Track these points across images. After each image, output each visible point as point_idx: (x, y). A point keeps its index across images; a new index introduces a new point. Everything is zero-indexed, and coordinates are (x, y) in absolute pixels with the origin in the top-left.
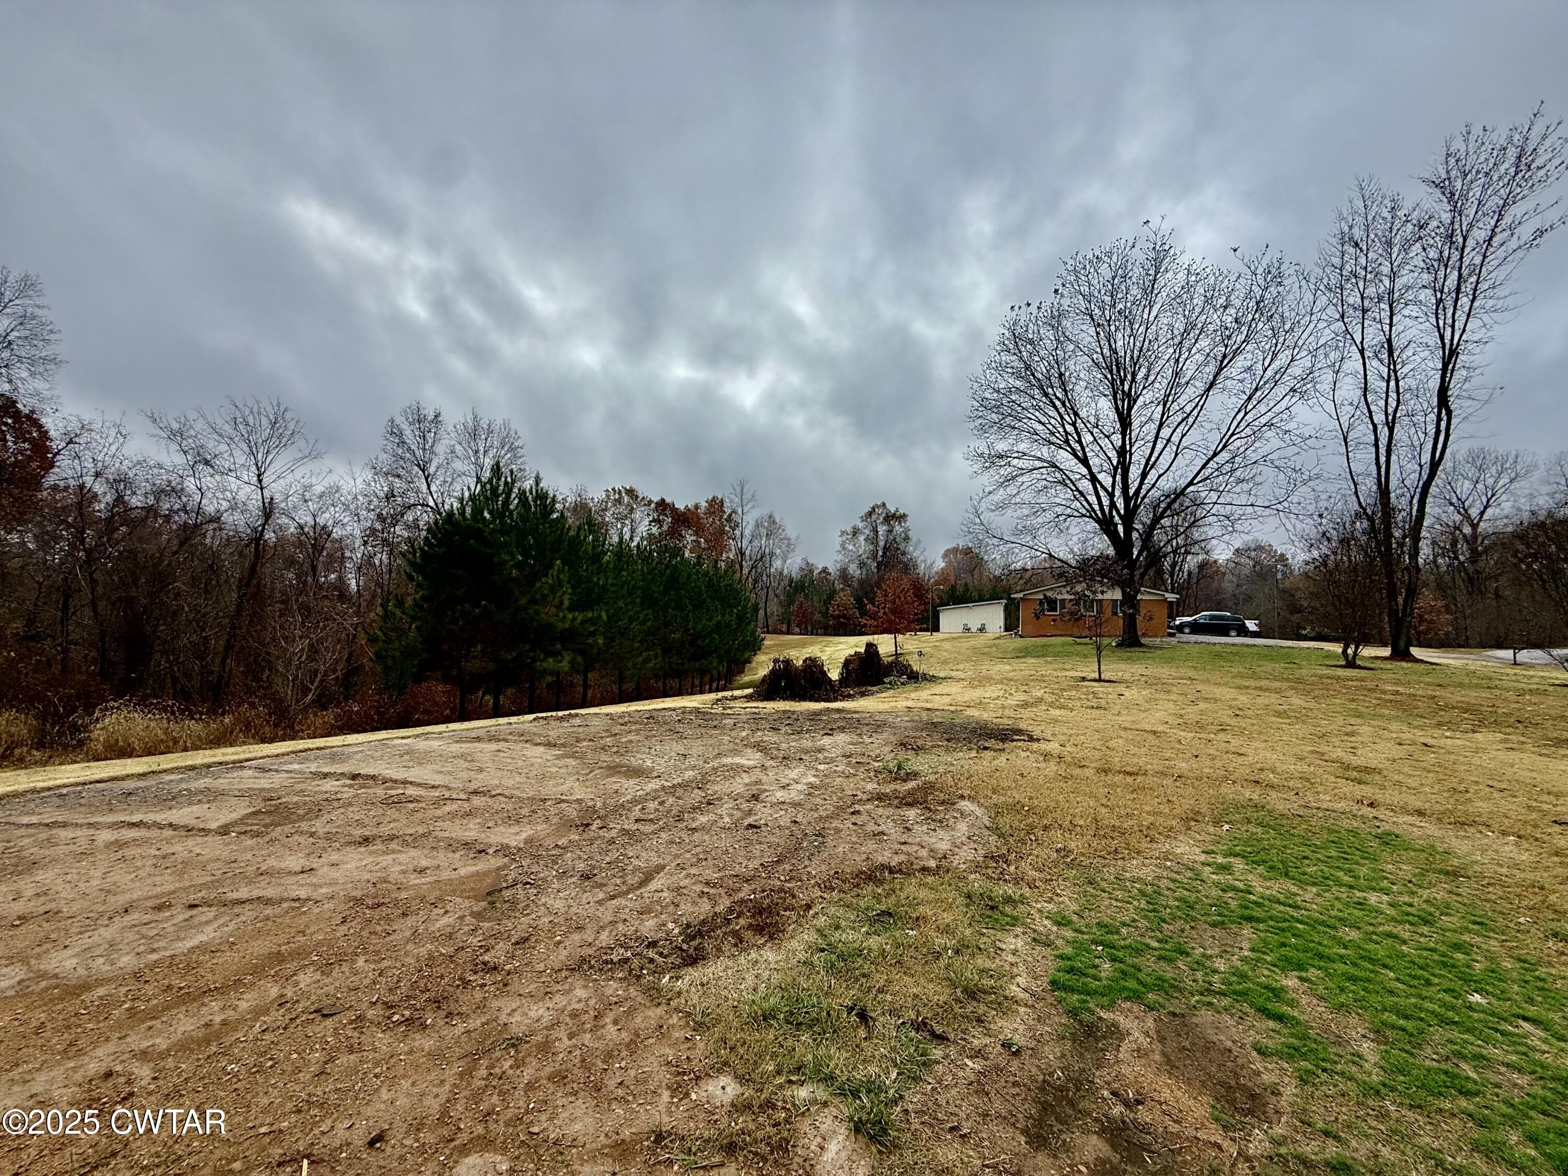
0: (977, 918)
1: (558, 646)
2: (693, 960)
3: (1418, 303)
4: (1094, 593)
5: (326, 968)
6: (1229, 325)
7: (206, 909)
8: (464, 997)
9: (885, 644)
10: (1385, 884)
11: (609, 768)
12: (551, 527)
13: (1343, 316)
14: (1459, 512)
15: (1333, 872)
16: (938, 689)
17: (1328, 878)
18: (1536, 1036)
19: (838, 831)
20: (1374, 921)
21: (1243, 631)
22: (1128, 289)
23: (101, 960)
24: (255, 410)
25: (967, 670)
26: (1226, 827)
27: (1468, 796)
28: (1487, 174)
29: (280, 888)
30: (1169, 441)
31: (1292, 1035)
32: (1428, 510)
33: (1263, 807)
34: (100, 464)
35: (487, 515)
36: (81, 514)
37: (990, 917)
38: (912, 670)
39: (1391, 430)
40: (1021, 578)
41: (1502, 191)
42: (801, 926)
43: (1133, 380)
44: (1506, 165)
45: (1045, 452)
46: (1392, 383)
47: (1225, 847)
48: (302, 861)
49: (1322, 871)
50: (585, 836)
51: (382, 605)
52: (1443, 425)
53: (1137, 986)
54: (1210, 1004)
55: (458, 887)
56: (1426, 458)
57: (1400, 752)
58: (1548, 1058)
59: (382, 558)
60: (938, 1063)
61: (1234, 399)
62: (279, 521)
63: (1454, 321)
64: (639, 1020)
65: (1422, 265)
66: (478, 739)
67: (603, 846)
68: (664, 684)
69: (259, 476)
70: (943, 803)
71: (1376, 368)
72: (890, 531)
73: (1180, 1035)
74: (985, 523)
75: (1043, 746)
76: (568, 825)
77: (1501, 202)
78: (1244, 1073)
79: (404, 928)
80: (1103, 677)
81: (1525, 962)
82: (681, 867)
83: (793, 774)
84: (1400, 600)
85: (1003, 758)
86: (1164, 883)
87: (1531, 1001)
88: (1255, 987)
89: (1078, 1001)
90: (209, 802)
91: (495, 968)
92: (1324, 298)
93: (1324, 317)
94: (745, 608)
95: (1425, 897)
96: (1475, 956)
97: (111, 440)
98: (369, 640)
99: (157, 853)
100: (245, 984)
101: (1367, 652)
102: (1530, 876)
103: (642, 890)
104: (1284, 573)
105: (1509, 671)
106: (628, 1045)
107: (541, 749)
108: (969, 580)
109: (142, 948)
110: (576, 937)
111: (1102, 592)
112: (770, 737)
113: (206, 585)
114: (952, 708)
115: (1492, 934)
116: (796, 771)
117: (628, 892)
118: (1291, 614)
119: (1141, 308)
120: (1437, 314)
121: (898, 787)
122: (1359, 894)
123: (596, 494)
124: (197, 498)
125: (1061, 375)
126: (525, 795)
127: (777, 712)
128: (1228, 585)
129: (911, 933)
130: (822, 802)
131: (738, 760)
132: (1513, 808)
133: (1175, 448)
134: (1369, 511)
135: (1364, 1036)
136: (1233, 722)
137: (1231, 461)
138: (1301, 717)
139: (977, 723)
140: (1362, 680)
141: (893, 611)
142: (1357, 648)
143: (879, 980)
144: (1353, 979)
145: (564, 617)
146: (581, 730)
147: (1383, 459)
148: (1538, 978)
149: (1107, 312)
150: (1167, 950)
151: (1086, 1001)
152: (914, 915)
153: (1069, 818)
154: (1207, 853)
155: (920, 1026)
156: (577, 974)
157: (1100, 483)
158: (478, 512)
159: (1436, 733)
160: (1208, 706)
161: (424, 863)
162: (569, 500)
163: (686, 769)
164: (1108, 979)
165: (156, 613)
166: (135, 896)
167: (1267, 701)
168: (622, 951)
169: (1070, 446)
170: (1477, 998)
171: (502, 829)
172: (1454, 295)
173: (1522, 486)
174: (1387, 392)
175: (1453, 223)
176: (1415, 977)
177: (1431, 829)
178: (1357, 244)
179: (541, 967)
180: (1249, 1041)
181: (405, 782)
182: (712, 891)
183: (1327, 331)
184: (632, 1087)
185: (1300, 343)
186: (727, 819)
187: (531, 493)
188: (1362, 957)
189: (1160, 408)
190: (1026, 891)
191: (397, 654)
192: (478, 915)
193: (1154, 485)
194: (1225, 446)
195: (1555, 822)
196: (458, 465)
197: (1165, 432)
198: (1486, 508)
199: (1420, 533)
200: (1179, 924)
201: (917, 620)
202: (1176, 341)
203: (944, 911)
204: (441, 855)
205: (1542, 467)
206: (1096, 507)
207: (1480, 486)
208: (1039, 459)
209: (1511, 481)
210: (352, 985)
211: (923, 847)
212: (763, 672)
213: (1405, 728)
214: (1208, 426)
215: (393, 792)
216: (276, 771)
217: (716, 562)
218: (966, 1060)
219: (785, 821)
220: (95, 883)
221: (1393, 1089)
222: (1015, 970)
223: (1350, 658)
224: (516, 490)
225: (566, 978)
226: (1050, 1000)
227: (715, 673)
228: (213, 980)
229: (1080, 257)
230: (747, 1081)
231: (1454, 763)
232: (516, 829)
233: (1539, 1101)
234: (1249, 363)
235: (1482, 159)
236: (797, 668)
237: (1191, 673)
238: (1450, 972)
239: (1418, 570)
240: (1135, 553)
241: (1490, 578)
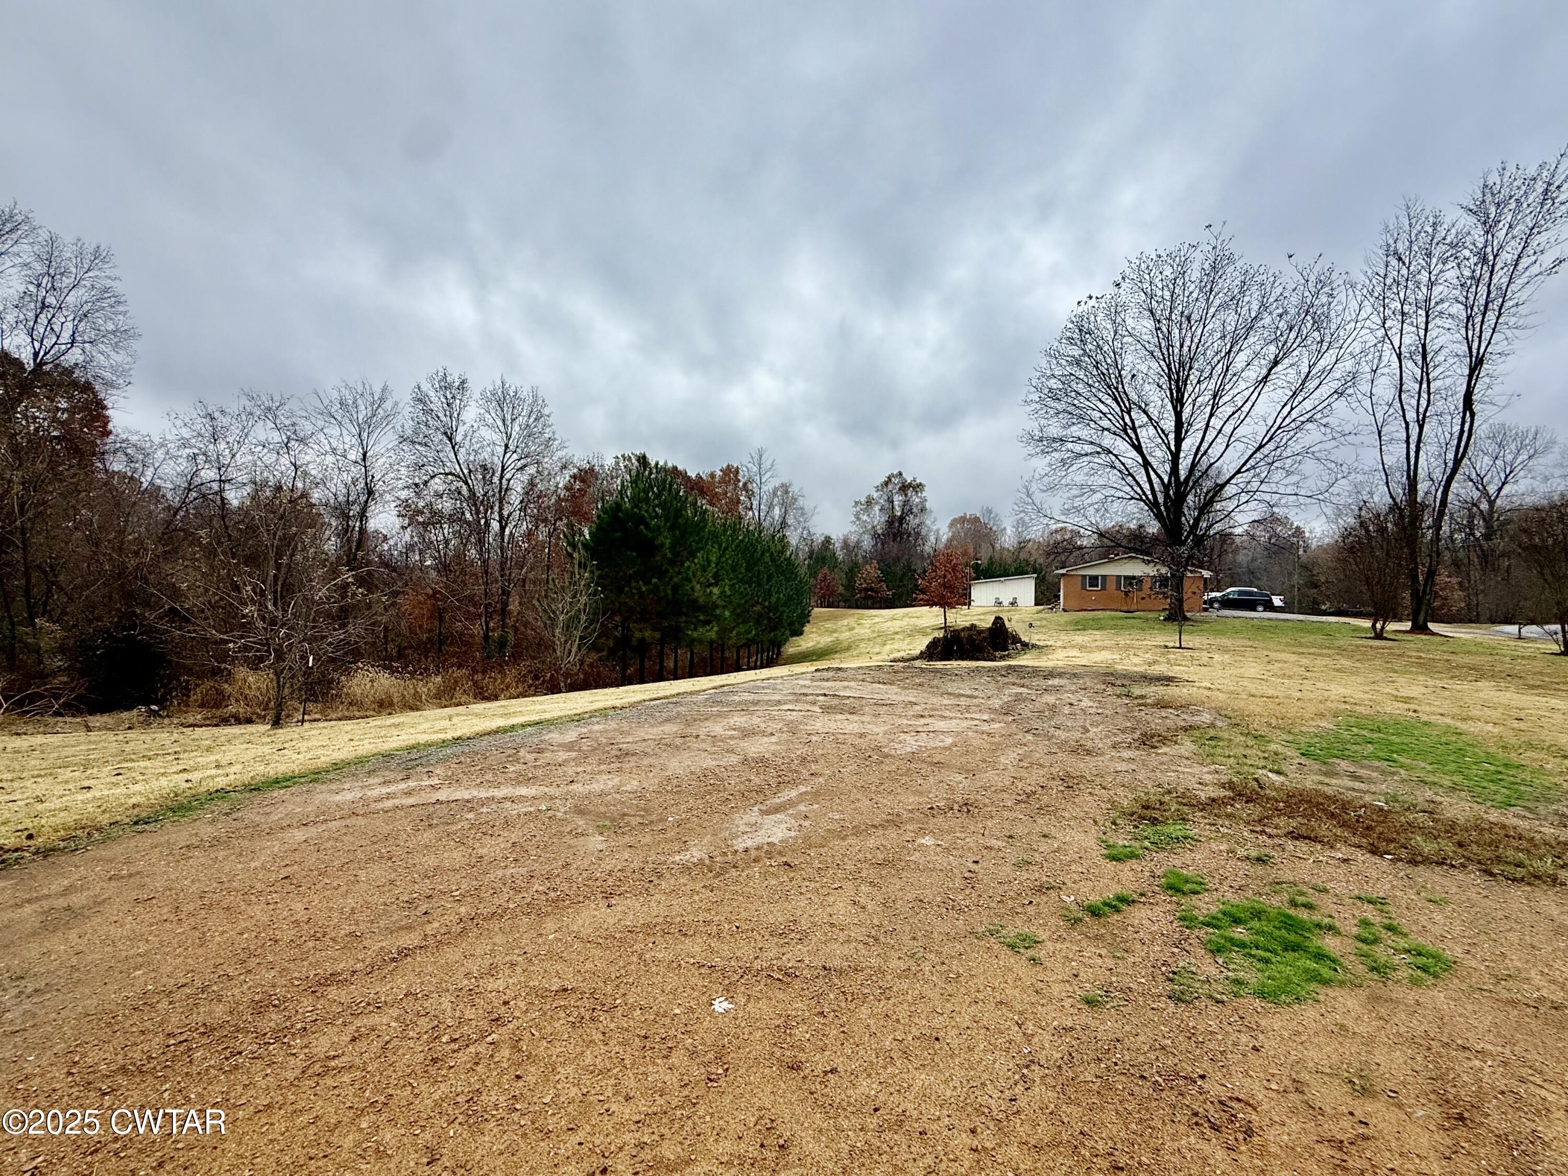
0: (1253, 739)
10: (1427, 736)
13: (1384, 322)
14: (1477, 489)
15: (1402, 732)
17: (1400, 734)
19: (1142, 716)
21: (1269, 607)
28: (1517, 201)
30: (1218, 433)
32: (1450, 496)
33: (1355, 712)
38: (1022, 640)
39: (1421, 428)
45: (1100, 437)
46: (1424, 386)
47: (1344, 724)
49: (1396, 732)
52: (1467, 424)
56: (1451, 456)
57: (1427, 691)
63: (1481, 332)
65: (1455, 281)
69: (364, 455)
71: (1412, 369)
72: (907, 502)
74: (1037, 502)
77: (1528, 232)
80: (1182, 645)
84: (1422, 577)
86: (1324, 734)
93: (1367, 324)
101: (1392, 626)
105: (1513, 643)
118: (1310, 589)
120: (1467, 327)
128: (1243, 557)
129: (1231, 742)
133: (1225, 440)
137: (1274, 452)
140: (1390, 648)
141: (944, 586)
142: (1383, 624)
147: (1412, 454)
152: (1225, 738)
159: (1451, 682)
164: (1323, 754)
167: (1324, 662)
172: (1482, 311)
173: (1541, 464)
174: (1419, 393)
175: (1485, 246)
178: (1400, 259)
185: (1345, 346)
188: (1422, 751)
190: (1265, 734)
194: (1271, 438)
196: (486, 433)
197: (1216, 423)
198: (1503, 484)
199: (1442, 519)
200: (1340, 743)
202: (1228, 339)
206: (1149, 493)
207: (1499, 462)
208: (1093, 444)
209: (1530, 457)
223: (1379, 631)
241: (1503, 555)
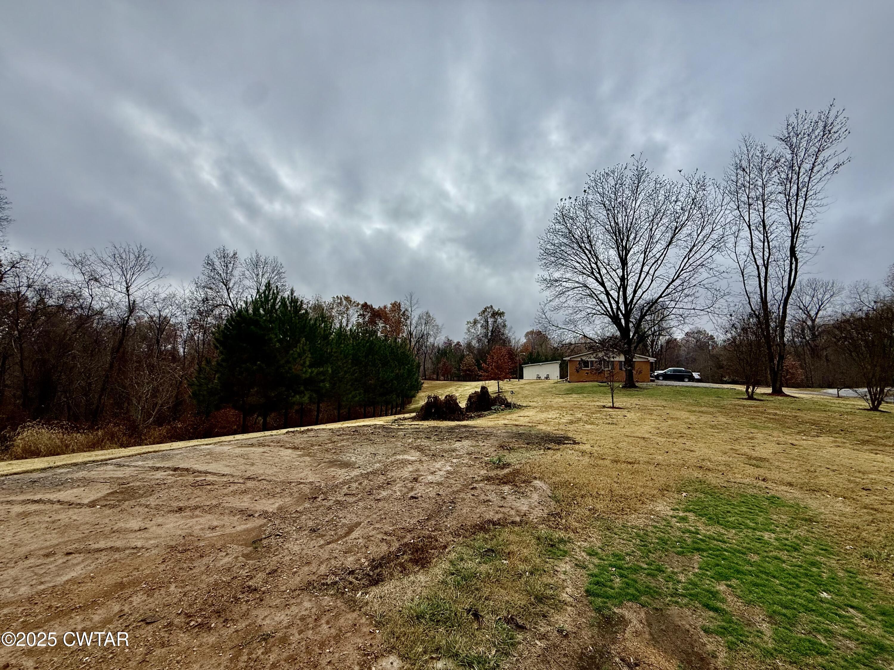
0: (544, 552)
1: (302, 388)
2: (376, 581)
3: (776, 201)
4: (609, 358)
5: (150, 592)
6: (678, 211)
7: (77, 555)
8: (236, 609)
9: (492, 386)
10: (773, 527)
11: (330, 462)
12: (299, 318)
13: (738, 208)
14: (805, 313)
15: (744, 520)
16: (522, 413)
17: (741, 524)
18: (858, 617)
19: (463, 499)
20: (767, 550)
21: (692, 379)
22: (623, 190)
23: (8, 590)
24: (127, 250)
25: (539, 401)
26: (684, 494)
27: (816, 474)
28: (808, 135)
29: (126, 541)
30: (648, 273)
31: (723, 620)
32: (788, 311)
33: (705, 482)
34: (31, 280)
35: (261, 311)
36: (17, 309)
37: (550, 551)
38: (507, 402)
39: (767, 269)
40: (569, 349)
41: (817, 144)
42: (441, 559)
43: (628, 240)
44: (818, 131)
45: (581, 278)
46: (766, 244)
47: (684, 506)
48: (140, 523)
49: (738, 520)
50: (314, 505)
51: (198, 364)
52: (794, 266)
53: (635, 592)
54: (677, 602)
55: (234, 539)
56: (785, 284)
57: (779, 448)
58: (865, 631)
59: (199, 336)
60: (519, 643)
61: (682, 251)
62: (138, 314)
63: (796, 211)
64: (342, 620)
65: (778, 181)
66: (252, 445)
67: (324, 511)
68: (365, 410)
69: (127, 288)
70: (524, 482)
71: (758, 235)
72: (495, 322)
73: (660, 622)
74: (548, 317)
75: (581, 447)
76: (303, 498)
77: (817, 150)
78: (697, 644)
79: (200, 565)
80: (615, 405)
81: (850, 572)
82: (370, 523)
83: (438, 465)
84: (776, 362)
85: (559, 454)
86: (650, 529)
87: (854, 596)
88: (702, 591)
89: (601, 602)
90: (84, 486)
91: (255, 590)
92: (728, 198)
93: (729, 207)
94: (412, 366)
95: (794, 535)
96: (823, 570)
97: (39, 266)
98: (189, 385)
99: (49, 519)
100: (98, 604)
101: (760, 390)
102: (851, 521)
103: (347, 538)
104: (713, 346)
105: (835, 401)
106: (334, 638)
107: (290, 451)
108: (540, 349)
109: (34, 582)
110: (306, 569)
111: (613, 357)
112: (426, 443)
113: (92, 351)
114: (530, 425)
115: (832, 556)
116: (440, 463)
117: (338, 540)
118: (718, 369)
119: (631, 201)
120: (787, 207)
121: (498, 472)
122: (759, 533)
123: (327, 299)
124: (89, 300)
125: (588, 237)
126: (278, 480)
127: (430, 427)
128: (683, 352)
129: (505, 562)
130: (454, 482)
131: (406, 457)
132: (841, 480)
133: (651, 277)
134: (757, 313)
135: (763, 620)
136: (687, 432)
137: (682, 284)
138: (725, 428)
139: (544, 433)
140: (756, 407)
141: (497, 367)
142: (753, 389)
143: (486, 592)
144: (756, 585)
145: (306, 371)
146: (314, 439)
147: (763, 285)
148: (858, 582)
149: (613, 203)
150: (652, 569)
151: (606, 603)
152: (507, 551)
153: (596, 490)
154: (674, 510)
155: (510, 620)
156: (305, 592)
157: (611, 296)
158: (256, 310)
159: (798, 437)
160: (673, 422)
161: (215, 523)
162: (311, 303)
163: (375, 463)
164: (618, 588)
165: (59, 369)
166: (32, 548)
167: (706, 420)
168: (333, 577)
169: (594, 275)
170: (825, 595)
171: (264, 501)
172: (795, 197)
173: (837, 299)
174: (764, 248)
175: (792, 160)
176: (791, 583)
177: (797, 493)
178: (744, 170)
179: (284, 588)
180: (699, 624)
181: (206, 473)
182: (388, 538)
183: (730, 215)
184: (336, 665)
185: (716, 221)
186: (398, 493)
187: (288, 299)
188: (761, 572)
189: (643, 255)
190: (572, 535)
191: (205, 393)
192: (247, 556)
193: (640, 297)
194: (678, 276)
195: (863, 489)
196: (247, 283)
197: (646, 269)
198: (818, 311)
199: (784, 324)
200: (659, 553)
201: (511, 372)
202: (650, 219)
203: (524, 548)
204: (226, 518)
205: (847, 288)
206: (609, 309)
207: (815, 299)
208: (577, 282)
209: (831, 296)
210: (166, 603)
211: (512, 509)
212: (422, 403)
213: (781, 435)
214: (669, 265)
215: (198, 479)
216: (128, 466)
217: (396, 339)
218: (537, 641)
219: (433, 494)
220: (7, 539)
221: (781, 652)
222: (565, 584)
223: (750, 394)
224: (279, 297)
225: (299, 595)
226: (586, 602)
227: (395, 403)
228: (78, 602)
229: (597, 173)
230: (406, 658)
231: (808, 455)
232: (272, 501)
233: (861, 657)
234: (690, 232)
235: (806, 127)
236: (441, 401)
237: (664, 403)
238: (810, 579)
239: (784, 345)
240: (631, 334)
241: (823, 349)
